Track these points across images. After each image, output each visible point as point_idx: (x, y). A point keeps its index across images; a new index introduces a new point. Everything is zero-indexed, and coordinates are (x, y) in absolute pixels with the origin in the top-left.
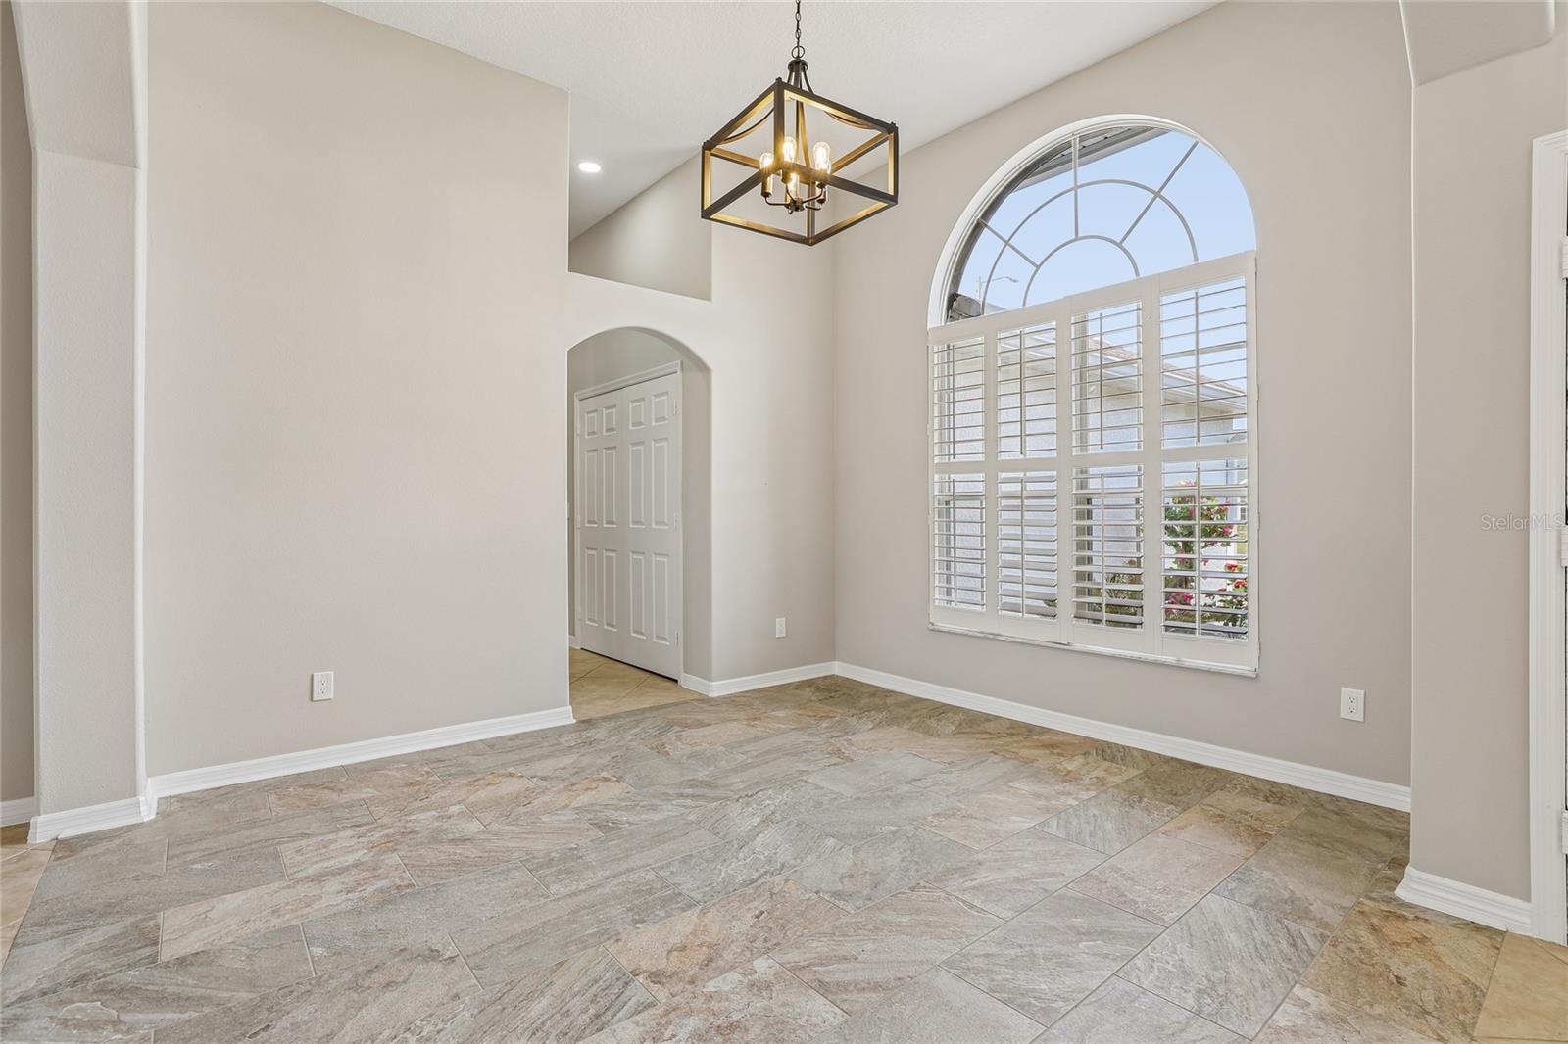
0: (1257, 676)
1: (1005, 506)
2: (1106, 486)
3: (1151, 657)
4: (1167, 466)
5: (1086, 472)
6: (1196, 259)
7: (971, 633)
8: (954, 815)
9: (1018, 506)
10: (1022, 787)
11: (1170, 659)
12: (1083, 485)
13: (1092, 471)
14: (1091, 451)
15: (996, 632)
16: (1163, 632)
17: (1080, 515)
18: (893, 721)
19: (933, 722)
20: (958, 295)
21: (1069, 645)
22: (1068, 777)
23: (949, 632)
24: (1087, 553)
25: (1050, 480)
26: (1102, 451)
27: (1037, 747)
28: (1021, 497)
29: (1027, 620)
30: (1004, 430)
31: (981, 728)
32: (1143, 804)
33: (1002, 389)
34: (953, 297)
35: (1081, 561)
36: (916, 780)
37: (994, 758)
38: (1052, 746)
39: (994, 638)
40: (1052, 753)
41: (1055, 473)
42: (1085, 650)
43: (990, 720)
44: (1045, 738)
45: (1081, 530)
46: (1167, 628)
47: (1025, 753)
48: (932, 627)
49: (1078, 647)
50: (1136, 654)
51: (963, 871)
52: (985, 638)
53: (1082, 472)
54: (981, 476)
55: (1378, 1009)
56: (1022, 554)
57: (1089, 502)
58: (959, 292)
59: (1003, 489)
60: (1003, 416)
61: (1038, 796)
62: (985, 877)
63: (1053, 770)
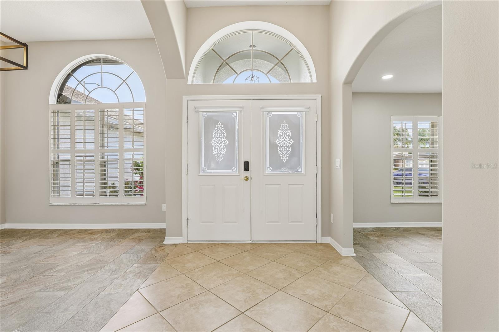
0: (146, 204)
1: (78, 164)
2: (108, 158)
3: (121, 204)
4: (125, 153)
5: (104, 154)
6: (133, 101)
7: (65, 205)
8: (51, 257)
9: (82, 164)
10: (77, 245)
11: (126, 203)
12: (103, 158)
13: (106, 154)
14: (106, 148)
15: (75, 203)
16: (124, 197)
17: (102, 166)
18: (33, 237)
19: (50, 235)
20: (62, 95)
21: (98, 204)
22: (95, 239)
23: (57, 205)
24: (104, 177)
25: (93, 156)
26: (108, 148)
27: (87, 234)
28: (83, 161)
29: (85, 198)
30: (78, 140)
31: (69, 233)
32: (114, 241)
33: (77, 128)
34: (60, 95)
35: (102, 179)
36: (38, 252)
37: (70, 240)
38: (91, 233)
39: (74, 205)
40: (91, 235)
41: (94, 154)
42: (103, 204)
43: (72, 231)
44: (90, 232)
45: (102, 170)
46: (125, 195)
47: (82, 237)
48: (51, 205)
49: (101, 204)
50: (117, 203)
51: (51, 269)
52: (71, 205)
53: (103, 154)
54: (70, 154)
55: (149, 263)
56: (83, 178)
57: (105, 162)
58: (63, 94)
59: (77, 159)
60: (77, 136)
61: (82, 246)
62: (59, 268)
63: (90, 239)
